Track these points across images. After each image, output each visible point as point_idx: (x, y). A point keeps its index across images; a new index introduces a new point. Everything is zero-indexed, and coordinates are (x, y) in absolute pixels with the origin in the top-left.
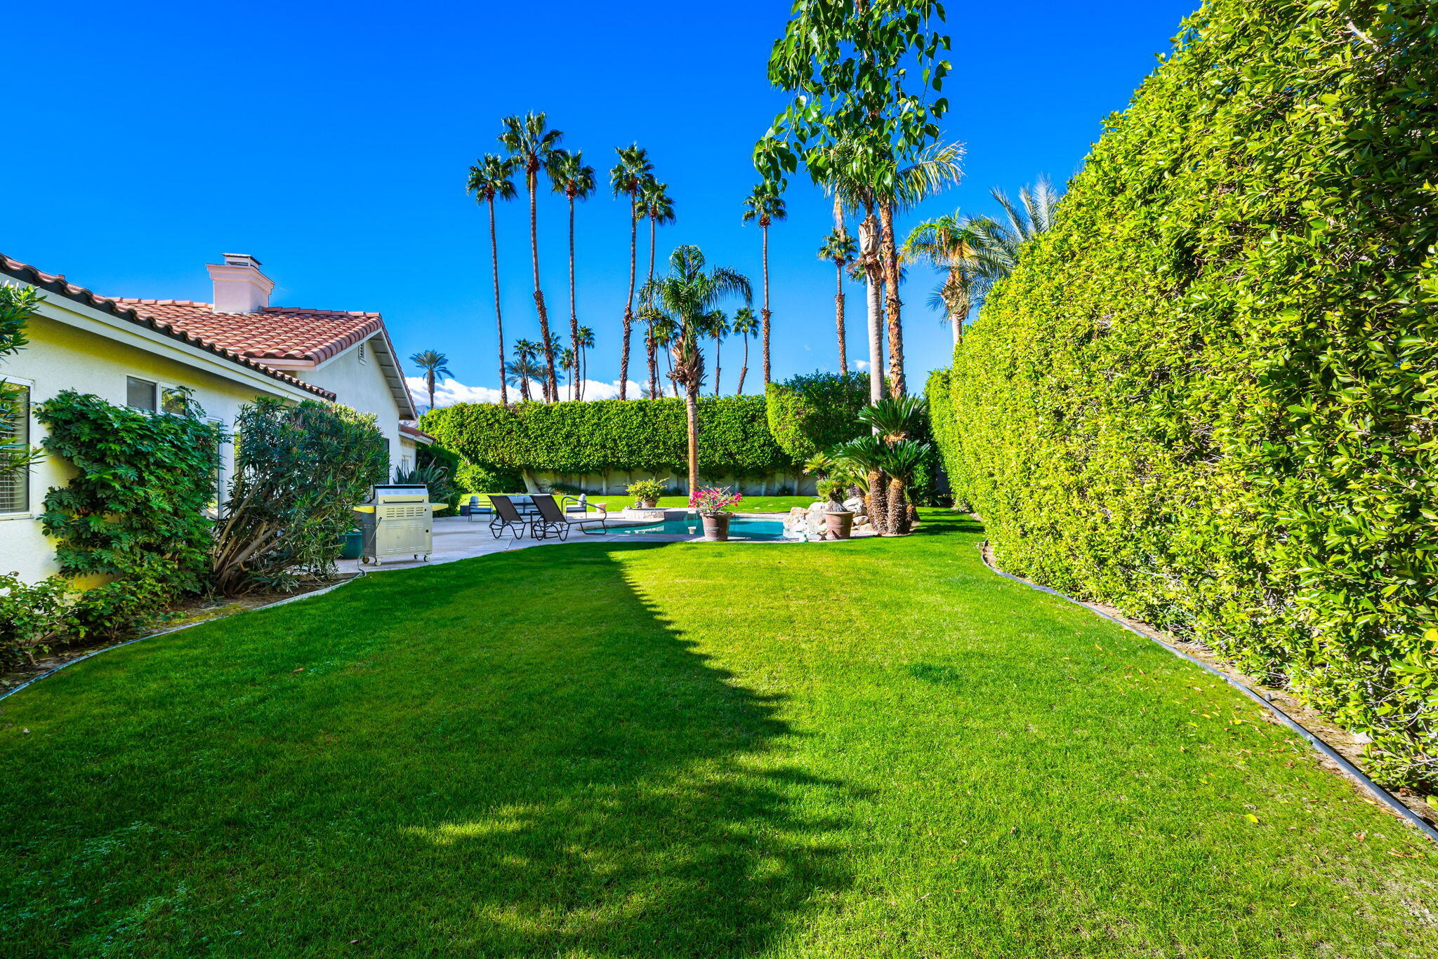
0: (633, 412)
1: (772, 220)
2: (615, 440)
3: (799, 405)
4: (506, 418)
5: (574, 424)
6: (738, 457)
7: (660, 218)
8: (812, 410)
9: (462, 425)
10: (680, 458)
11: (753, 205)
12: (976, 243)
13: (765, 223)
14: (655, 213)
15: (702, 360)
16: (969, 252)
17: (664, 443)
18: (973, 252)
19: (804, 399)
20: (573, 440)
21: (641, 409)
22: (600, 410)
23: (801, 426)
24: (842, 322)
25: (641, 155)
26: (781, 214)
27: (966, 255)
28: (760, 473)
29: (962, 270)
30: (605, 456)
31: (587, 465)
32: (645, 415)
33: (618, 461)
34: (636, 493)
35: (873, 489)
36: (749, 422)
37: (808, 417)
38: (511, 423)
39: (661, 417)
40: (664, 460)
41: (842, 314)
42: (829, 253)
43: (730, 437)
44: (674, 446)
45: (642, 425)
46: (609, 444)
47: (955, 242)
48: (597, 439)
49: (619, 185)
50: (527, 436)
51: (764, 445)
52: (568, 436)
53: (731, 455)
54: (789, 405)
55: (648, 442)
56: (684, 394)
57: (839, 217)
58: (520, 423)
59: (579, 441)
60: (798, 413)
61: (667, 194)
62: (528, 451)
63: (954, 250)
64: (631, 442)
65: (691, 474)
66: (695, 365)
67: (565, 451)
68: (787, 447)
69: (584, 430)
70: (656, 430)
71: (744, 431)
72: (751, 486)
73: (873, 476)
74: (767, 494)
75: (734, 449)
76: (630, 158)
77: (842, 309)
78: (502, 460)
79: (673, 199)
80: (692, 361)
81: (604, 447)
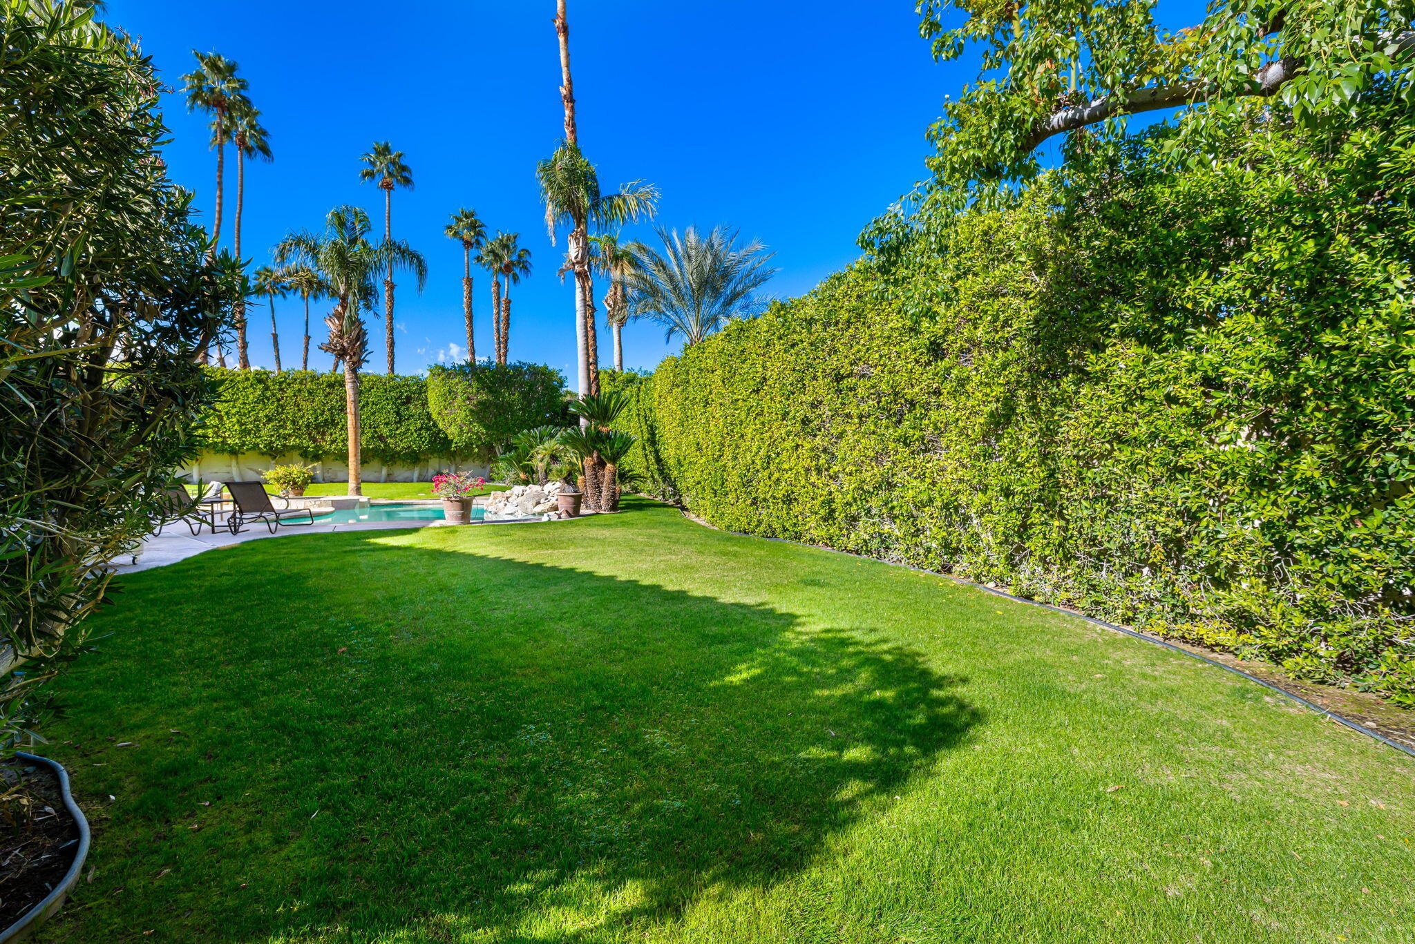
1: (396, 186)
6: (389, 440)
7: (249, 150)
8: (483, 396)
10: (315, 441)
11: (373, 164)
12: (635, 263)
13: (388, 187)
14: (242, 142)
15: (365, 334)
16: (629, 271)
17: (294, 422)
18: (633, 272)
19: (475, 385)
21: (260, 381)
23: (471, 411)
24: (470, 306)
25: (231, 68)
26: (407, 181)
27: (626, 272)
28: (414, 458)
29: (624, 285)
32: (267, 388)
34: (278, 480)
35: (588, 473)
37: (479, 403)
39: (289, 392)
40: (292, 442)
41: (470, 298)
42: (456, 233)
43: (381, 418)
44: (308, 426)
45: (262, 400)
47: (617, 259)
49: (195, 97)
51: (421, 429)
54: (460, 388)
55: (270, 420)
56: (344, 368)
57: (550, 223)
60: (469, 398)
61: (261, 121)
63: (616, 266)
64: (244, 419)
65: (351, 459)
66: (358, 339)
68: (452, 432)
70: (283, 407)
71: (398, 413)
72: (400, 471)
73: (589, 461)
74: (420, 480)
75: (385, 431)
76: (214, 66)
77: (470, 292)
79: (270, 131)
80: (354, 334)
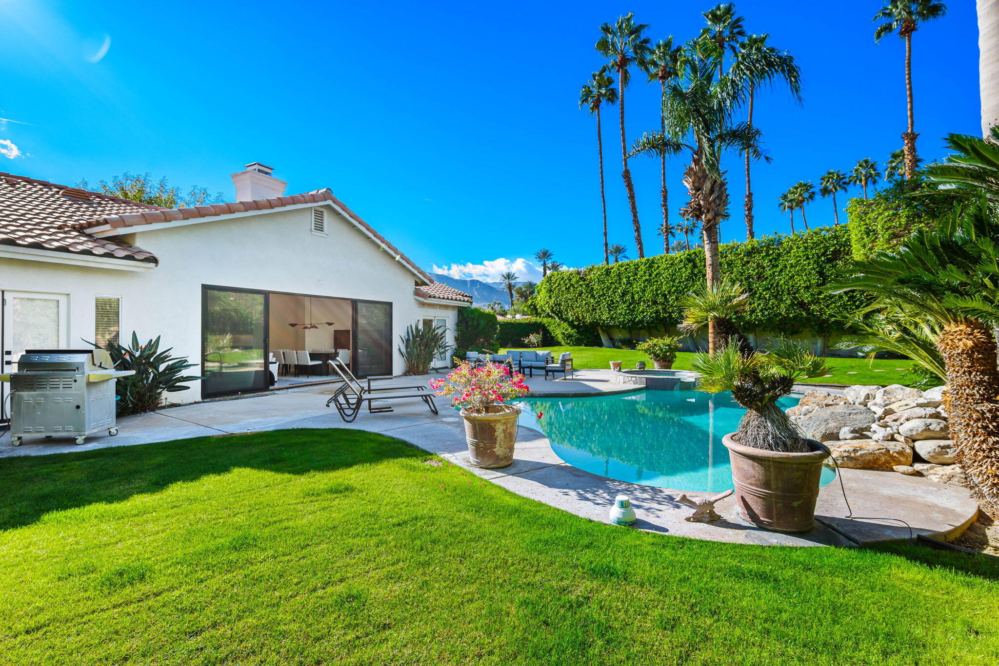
0: (682, 265)
2: (665, 296)
3: (895, 223)
4: (578, 282)
5: (629, 282)
6: (812, 307)
9: (551, 291)
20: (628, 297)
22: (651, 267)
30: (657, 312)
31: (641, 321)
33: (670, 316)
36: (829, 261)
38: (581, 285)
43: (799, 281)
46: (660, 299)
48: (648, 295)
50: (593, 296)
52: (624, 294)
53: (802, 305)
54: (879, 226)
58: (587, 286)
59: (633, 298)
60: (895, 236)
62: (594, 310)
67: (622, 308)
69: (637, 287)
75: (806, 297)
78: (578, 318)
81: (655, 303)
